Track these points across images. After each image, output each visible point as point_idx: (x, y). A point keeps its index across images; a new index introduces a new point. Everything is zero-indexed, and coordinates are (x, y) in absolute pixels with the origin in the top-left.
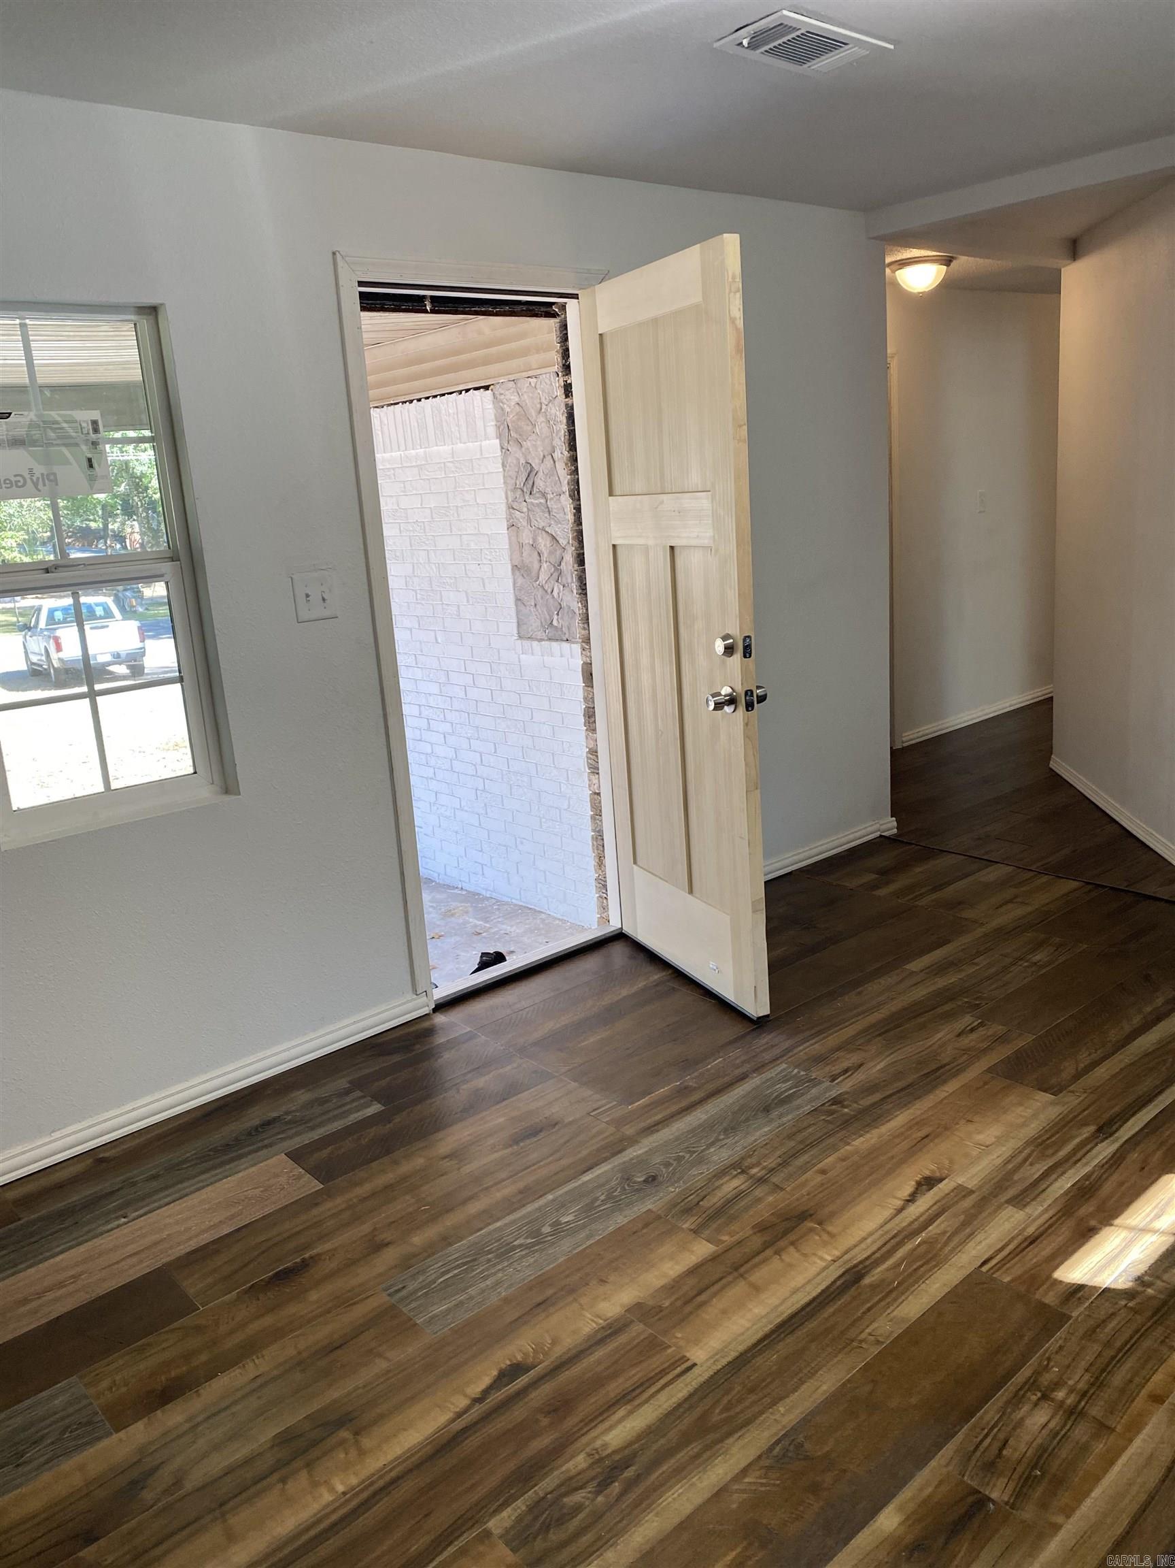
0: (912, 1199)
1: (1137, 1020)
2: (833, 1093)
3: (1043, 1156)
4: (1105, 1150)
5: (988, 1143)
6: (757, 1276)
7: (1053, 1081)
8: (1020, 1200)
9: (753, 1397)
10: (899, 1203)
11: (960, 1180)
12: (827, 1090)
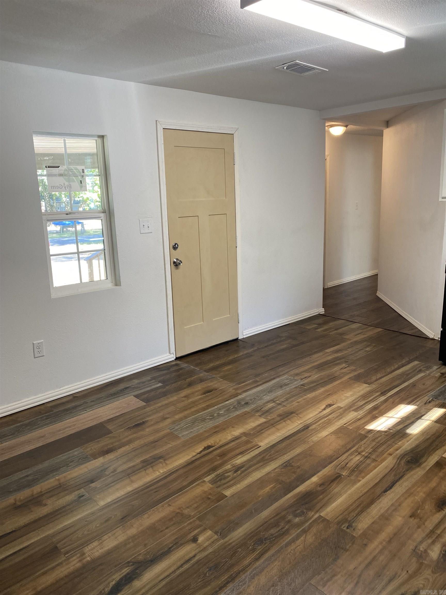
0: (324, 409)
1: (396, 366)
2: (302, 383)
3: (364, 399)
4: (383, 398)
5: (348, 396)
6: (278, 427)
7: (369, 381)
8: (356, 410)
9: (277, 454)
10: (320, 410)
11: (339, 405)
12: (300, 382)
